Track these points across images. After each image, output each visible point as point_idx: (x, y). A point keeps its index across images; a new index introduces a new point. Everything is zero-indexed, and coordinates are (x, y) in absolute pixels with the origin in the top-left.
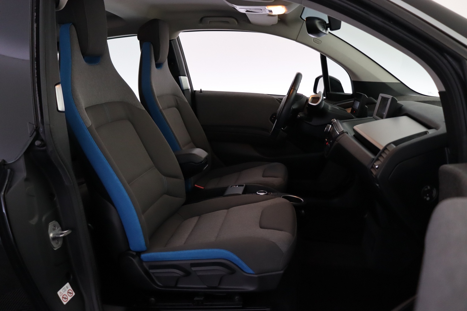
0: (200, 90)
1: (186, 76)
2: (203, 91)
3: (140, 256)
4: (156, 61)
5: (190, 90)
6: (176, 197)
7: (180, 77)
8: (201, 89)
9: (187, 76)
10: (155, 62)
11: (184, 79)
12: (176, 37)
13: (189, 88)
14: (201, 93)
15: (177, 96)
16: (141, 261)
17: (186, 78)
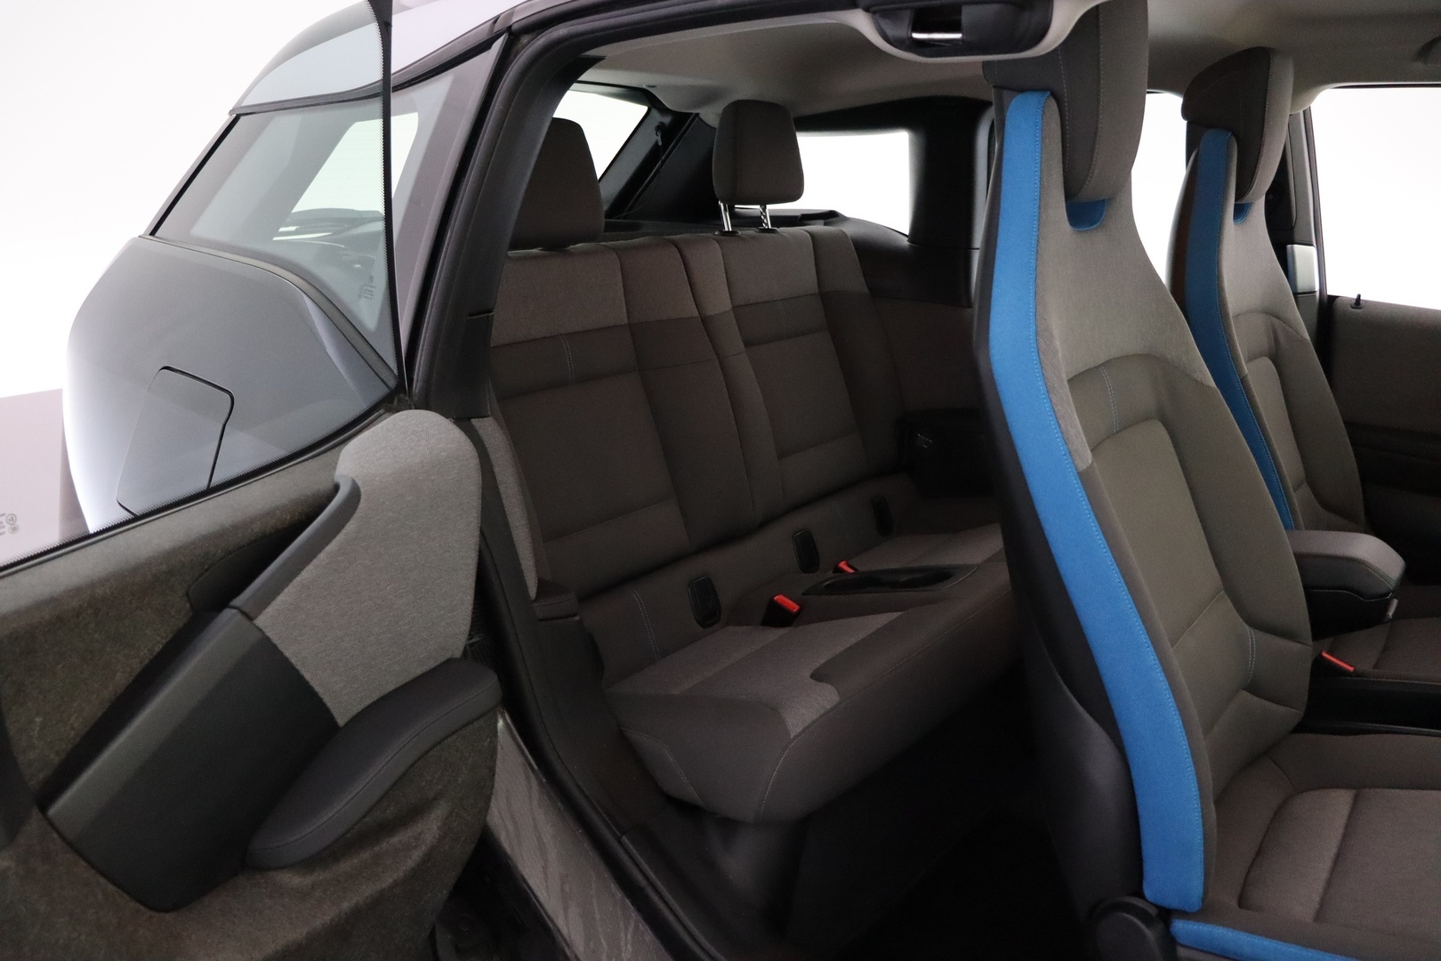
0: (1355, 297)
1: (1312, 245)
2: (1366, 301)
3: (1167, 924)
4: (1237, 199)
5: (1318, 294)
6: (1278, 703)
7: (1289, 246)
8: (1359, 296)
9: (1315, 244)
10: (1236, 201)
11: (1303, 254)
12: (1301, 108)
13: (1317, 288)
14: (1359, 311)
15: (1278, 317)
16: (1170, 942)
17: (1313, 250)
